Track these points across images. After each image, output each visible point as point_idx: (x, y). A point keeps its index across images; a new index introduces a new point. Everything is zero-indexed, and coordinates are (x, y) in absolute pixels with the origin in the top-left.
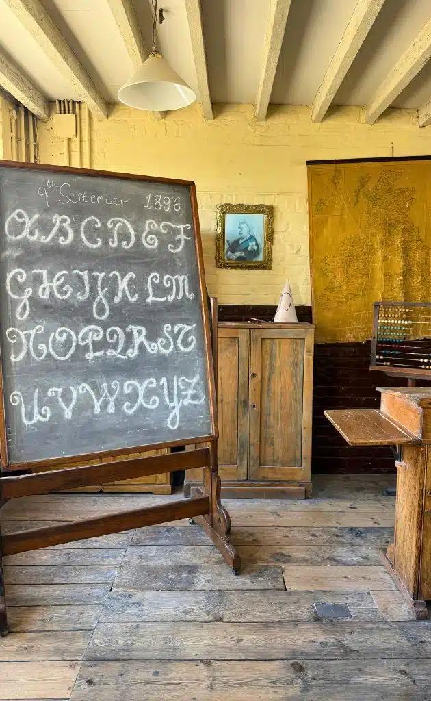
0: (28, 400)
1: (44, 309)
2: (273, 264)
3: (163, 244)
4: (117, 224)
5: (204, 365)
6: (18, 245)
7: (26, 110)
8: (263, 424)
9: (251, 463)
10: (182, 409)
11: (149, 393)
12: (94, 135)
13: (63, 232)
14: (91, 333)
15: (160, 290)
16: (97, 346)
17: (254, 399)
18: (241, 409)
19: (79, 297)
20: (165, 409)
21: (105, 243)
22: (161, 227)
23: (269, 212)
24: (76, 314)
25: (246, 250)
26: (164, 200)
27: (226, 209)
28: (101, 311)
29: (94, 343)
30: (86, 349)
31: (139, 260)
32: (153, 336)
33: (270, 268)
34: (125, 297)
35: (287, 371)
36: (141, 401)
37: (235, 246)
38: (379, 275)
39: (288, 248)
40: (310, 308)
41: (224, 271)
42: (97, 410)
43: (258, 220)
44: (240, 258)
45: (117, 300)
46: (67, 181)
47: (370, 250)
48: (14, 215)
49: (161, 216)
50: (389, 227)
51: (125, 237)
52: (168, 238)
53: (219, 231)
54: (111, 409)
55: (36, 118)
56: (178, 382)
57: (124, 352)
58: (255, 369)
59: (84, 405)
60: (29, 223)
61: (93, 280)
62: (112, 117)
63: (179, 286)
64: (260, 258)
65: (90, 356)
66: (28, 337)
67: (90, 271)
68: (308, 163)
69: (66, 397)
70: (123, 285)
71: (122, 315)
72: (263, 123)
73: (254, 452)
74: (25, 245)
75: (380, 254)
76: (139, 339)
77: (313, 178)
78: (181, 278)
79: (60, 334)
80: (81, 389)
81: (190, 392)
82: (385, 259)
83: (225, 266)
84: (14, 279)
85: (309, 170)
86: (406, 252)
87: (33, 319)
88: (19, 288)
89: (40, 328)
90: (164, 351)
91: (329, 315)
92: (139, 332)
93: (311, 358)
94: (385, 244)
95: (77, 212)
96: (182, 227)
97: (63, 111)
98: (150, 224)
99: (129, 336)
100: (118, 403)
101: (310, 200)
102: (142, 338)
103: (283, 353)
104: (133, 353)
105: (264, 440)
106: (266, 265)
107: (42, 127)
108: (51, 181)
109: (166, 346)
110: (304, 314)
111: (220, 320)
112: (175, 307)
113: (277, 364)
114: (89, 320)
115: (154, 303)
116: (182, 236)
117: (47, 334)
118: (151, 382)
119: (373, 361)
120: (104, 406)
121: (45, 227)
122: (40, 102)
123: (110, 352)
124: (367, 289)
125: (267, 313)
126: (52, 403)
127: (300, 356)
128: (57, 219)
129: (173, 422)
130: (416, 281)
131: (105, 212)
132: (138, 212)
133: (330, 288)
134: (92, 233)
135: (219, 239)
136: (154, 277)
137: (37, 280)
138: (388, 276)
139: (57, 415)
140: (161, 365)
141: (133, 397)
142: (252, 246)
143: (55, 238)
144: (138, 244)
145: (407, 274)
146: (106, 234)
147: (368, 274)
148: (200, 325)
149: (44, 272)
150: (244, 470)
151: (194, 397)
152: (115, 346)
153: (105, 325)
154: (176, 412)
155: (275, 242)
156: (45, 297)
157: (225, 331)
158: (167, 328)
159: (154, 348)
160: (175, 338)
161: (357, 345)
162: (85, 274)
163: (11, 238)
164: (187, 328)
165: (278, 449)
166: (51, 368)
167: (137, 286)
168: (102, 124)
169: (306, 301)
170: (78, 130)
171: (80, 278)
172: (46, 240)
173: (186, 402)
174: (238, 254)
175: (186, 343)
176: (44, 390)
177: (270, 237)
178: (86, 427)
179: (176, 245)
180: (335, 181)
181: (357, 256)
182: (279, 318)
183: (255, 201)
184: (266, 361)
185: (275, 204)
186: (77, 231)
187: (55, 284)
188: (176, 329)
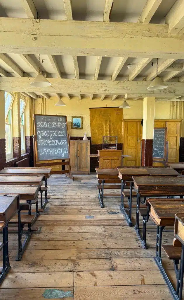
0: (41, 151)
1: (43, 137)
2: (83, 128)
3: (61, 127)
4: (54, 123)
5: (68, 147)
6: (39, 127)
7: (33, 98)
8: (80, 160)
9: (78, 168)
10: (64, 154)
11: (59, 151)
12: (46, 103)
13: (45, 125)
14: (50, 141)
15: (61, 134)
16: (51, 143)
17: (78, 155)
18: (76, 157)
19: (48, 135)
20: (61, 154)
21: (52, 127)
22: (61, 124)
23: (82, 118)
24: (47, 138)
25: (77, 125)
26: (61, 119)
27: (73, 117)
28: (51, 137)
29: (50, 143)
30: (49, 143)
31: (57, 129)
32: (59, 142)
33: (82, 129)
34: (55, 135)
35: (85, 150)
36: (57, 152)
37: (75, 125)
38: (105, 131)
39: (86, 125)
40: (91, 137)
41: (73, 130)
42: (51, 153)
43: (80, 120)
44: (76, 127)
45: (54, 136)
46: (46, 117)
47: (102, 126)
48: (38, 123)
49: (61, 122)
50: (106, 121)
51: (55, 125)
52: (62, 125)
53: (72, 122)
54: (53, 153)
55: (34, 99)
56: (64, 149)
57: (55, 144)
58: (78, 149)
59: (49, 152)
60: (40, 124)
61: (50, 133)
62: (50, 99)
63: (64, 133)
64: (80, 127)
65: (50, 145)
66: (41, 141)
67: (50, 131)
68: (90, 108)
69: (46, 151)
70: (55, 133)
71: (55, 138)
72: (80, 100)
73: (78, 166)
74: (40, 127)
75: (105, 126)
76: (57, 142)
77: (91, 111)
78: (64, 132)
79: (45, 141)
80: (48, 150)
81: (66, 151)
82: (106, 127)
83: (73, 129)
84: (38, 133)
85: (90, 110)
86: (110, 126)
87: (41, 139)
88: (39, 134)
89: (42, 140)
90: (61, 144)
91: (95, 139)
92: (57, 141)
93: (90, 147)
94: (106, 124)
95: (47, 122)
96: (64, 123)
97: (40, 98)
98: (59, 123)
99: (56, 142)
100: (54, 152)
101: (90, 116)
102: (58, 142)
103: (84, 146)
104: (56, 144)
105: (80, 163)
106: (82, 128)
107: (36, 101)
108: (43, 117)
109: (62, 143)
110: (89, 138)
111: (71, 140)
112: (63, 137)
113: (83, 148)
114: (49, 139)
115: (60, 136)
116: (64, 125)
117: (43, 141)
118: (59, 149)
119: (103, 148)
120: (52, 152)
121: (42, 124)
122: (36, 96)
123: (53, 144)
124: (102, 133)
125: (81, 138)
126: (44, 152)
127: (87, 147)
128: (44, 123)
129: (63, 156)
130: (112, 132)
131: (52, 122)
132: (57, 121)
133: (95, 133)
134: (50, 125)
135: (72, 123)
136: (60, 132)
137: (42, 133)
138: (106, 131)
139: (45, 154)
140: (61, 146)
141: (56, 151)
142: (78, 124)
143: (44, 126)
144: (57, 127)
145: (110, 130)
146: (52, 125)
147: (102, 130)
148: (67, 140)
149: (43, 132)
150: (76, 169)
151: (66, 152)
152: (53, 143)
153: (52, 140)
154: (63, 154)
155: (83, 124)
156: (43, 135)
157: (72, 142)
158: (62, 140)
159: (60, 144)
160: (63, 142)
161: (100, 145)
162: (49, 132)
163: (38, 126)
164: (65, 140)
165: (83, 165)
166: (44, 146)
167: (57, 133)
168: (48, 100)
169: (90, 136)
170: (43, 102)
171: (48, 132)
172: (43, 126)
173: (65, 153)
174: (76, 126)
175: (65, 143)
176: (43, 150)
177: (82, 123)
178: (49, 155)
179: (63, 127)
180: (95, 112)
181: (100, 127)
182: (84, 139)
183: (79, 116)
184: (81, 147)
185: (83, 116)
186: (47, 125)
187: (44, 133)
188: (63, 141)
